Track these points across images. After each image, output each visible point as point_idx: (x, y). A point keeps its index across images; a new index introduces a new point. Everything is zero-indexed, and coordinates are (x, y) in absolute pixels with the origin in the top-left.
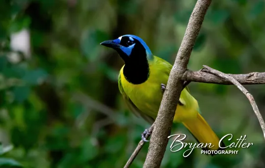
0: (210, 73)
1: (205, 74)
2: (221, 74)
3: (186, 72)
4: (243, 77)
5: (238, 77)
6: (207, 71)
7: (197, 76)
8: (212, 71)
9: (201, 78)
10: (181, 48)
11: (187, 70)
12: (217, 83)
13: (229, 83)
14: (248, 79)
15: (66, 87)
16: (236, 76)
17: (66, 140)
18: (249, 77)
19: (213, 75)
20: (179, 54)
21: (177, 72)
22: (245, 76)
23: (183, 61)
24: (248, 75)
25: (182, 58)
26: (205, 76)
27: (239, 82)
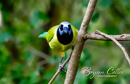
0: (100, 34)
1: (97, 35)
2: (107, 36)
3: (86, 34)
4: (118, 37)
5: (116, 37)
6: (99, 33)
7: (93, 36)
8: (101, 34)
9: (95, 37)
10: (83, 20)
11: (87, 33)
12: (103, 40)
13: (110, 40)
14: (121, 38)
15: (22, 43)
16: (115, 36)
17: (22, 72)
18: (122, 37)
19: (102, 36)
20: (83, 24)
21: (81, 34)
22: (120, 36)
23: (85, 28)
24: (121, 35)
25: (84, 26)
26: (97, 36)
27: (116, 40)
